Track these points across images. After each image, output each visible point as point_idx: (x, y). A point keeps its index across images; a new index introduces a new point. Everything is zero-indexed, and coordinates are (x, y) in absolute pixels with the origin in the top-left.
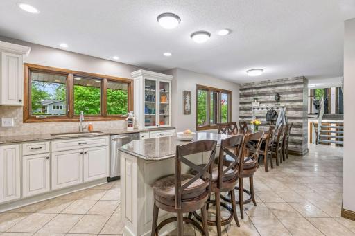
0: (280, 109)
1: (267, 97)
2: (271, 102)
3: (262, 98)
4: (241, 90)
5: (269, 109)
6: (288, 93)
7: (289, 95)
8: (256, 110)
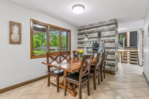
0: (101, 42)
1: (93, 34)
2: (95, 38)
3: (90, 36)
4: (78, 30)
5: (94, 42)
6: (105, 31)
7: (106, 33)
8: (87, 43)
